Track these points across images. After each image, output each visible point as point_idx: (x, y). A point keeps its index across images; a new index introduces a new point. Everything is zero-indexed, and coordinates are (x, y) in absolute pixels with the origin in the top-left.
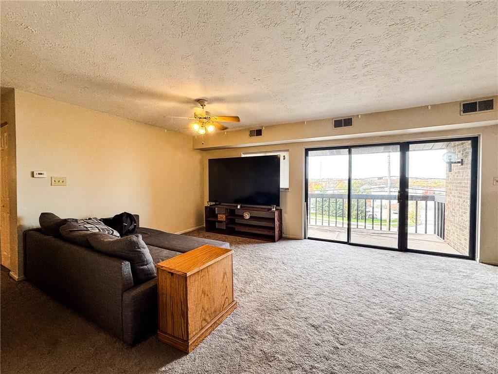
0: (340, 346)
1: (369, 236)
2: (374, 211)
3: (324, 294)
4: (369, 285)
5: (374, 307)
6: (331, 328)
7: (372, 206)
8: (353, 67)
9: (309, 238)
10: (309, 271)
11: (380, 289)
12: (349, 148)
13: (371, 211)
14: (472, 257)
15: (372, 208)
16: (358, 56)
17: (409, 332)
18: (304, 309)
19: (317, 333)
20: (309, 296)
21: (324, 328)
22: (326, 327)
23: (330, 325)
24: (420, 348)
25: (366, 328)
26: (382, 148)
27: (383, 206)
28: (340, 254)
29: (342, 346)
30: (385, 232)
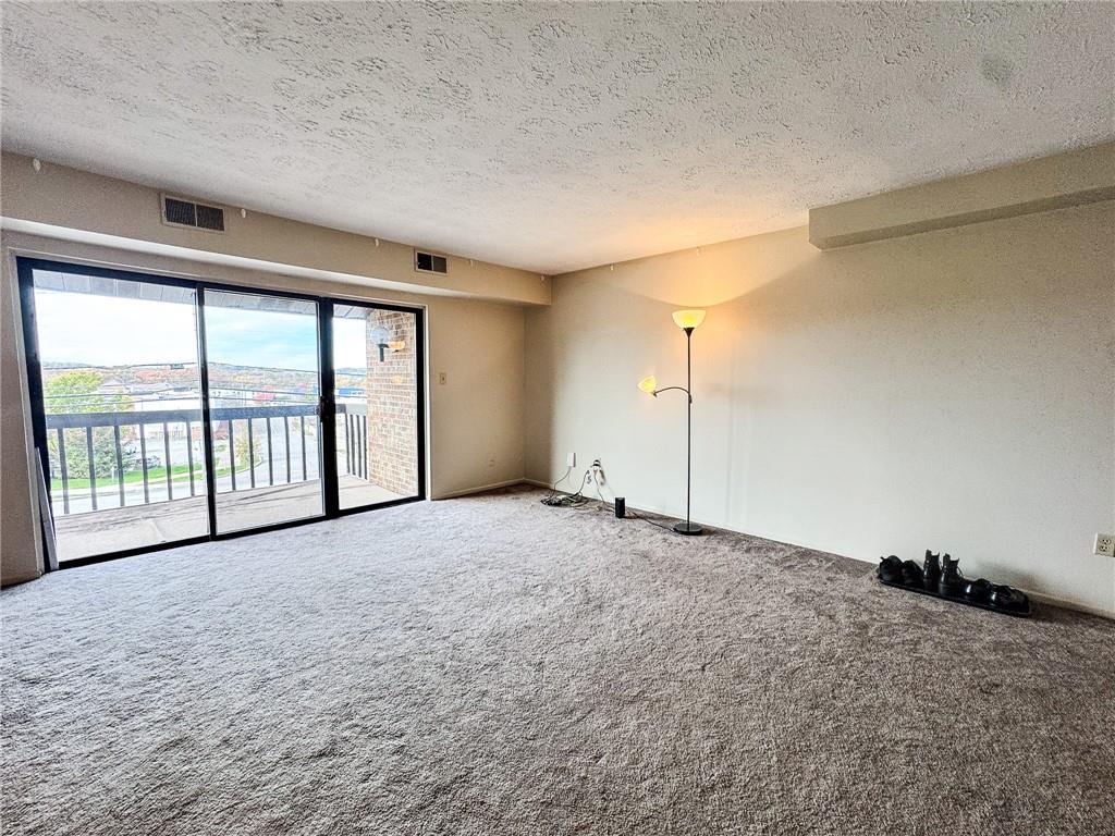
0: (401, 742)
1: (240, 508)
2: (147, 448)
3: (271, 675)
4: (337, 604)
5: (383, 636)
6: (357, 726)
7: (139, 437)
8: (325, 102)
9: (65, 565)
10: (169, 652)
11: (360, 600)
12: (200, 286)
13: (139, 449)
14: (421, 496)
15: (139, 442)
16: (354, 89)
17: (452, 638)
18: (259, 743)
19: (342, 760)
20: (239, 706)
21: (346, 740)
22: (347, 733)
23: (350, 723)
24: (477, 649)
25: (404, 677)
26: (257, 299)
27: (170, 435)
28: (213, 571)
29: (403, 738)
30: (266, 491)
